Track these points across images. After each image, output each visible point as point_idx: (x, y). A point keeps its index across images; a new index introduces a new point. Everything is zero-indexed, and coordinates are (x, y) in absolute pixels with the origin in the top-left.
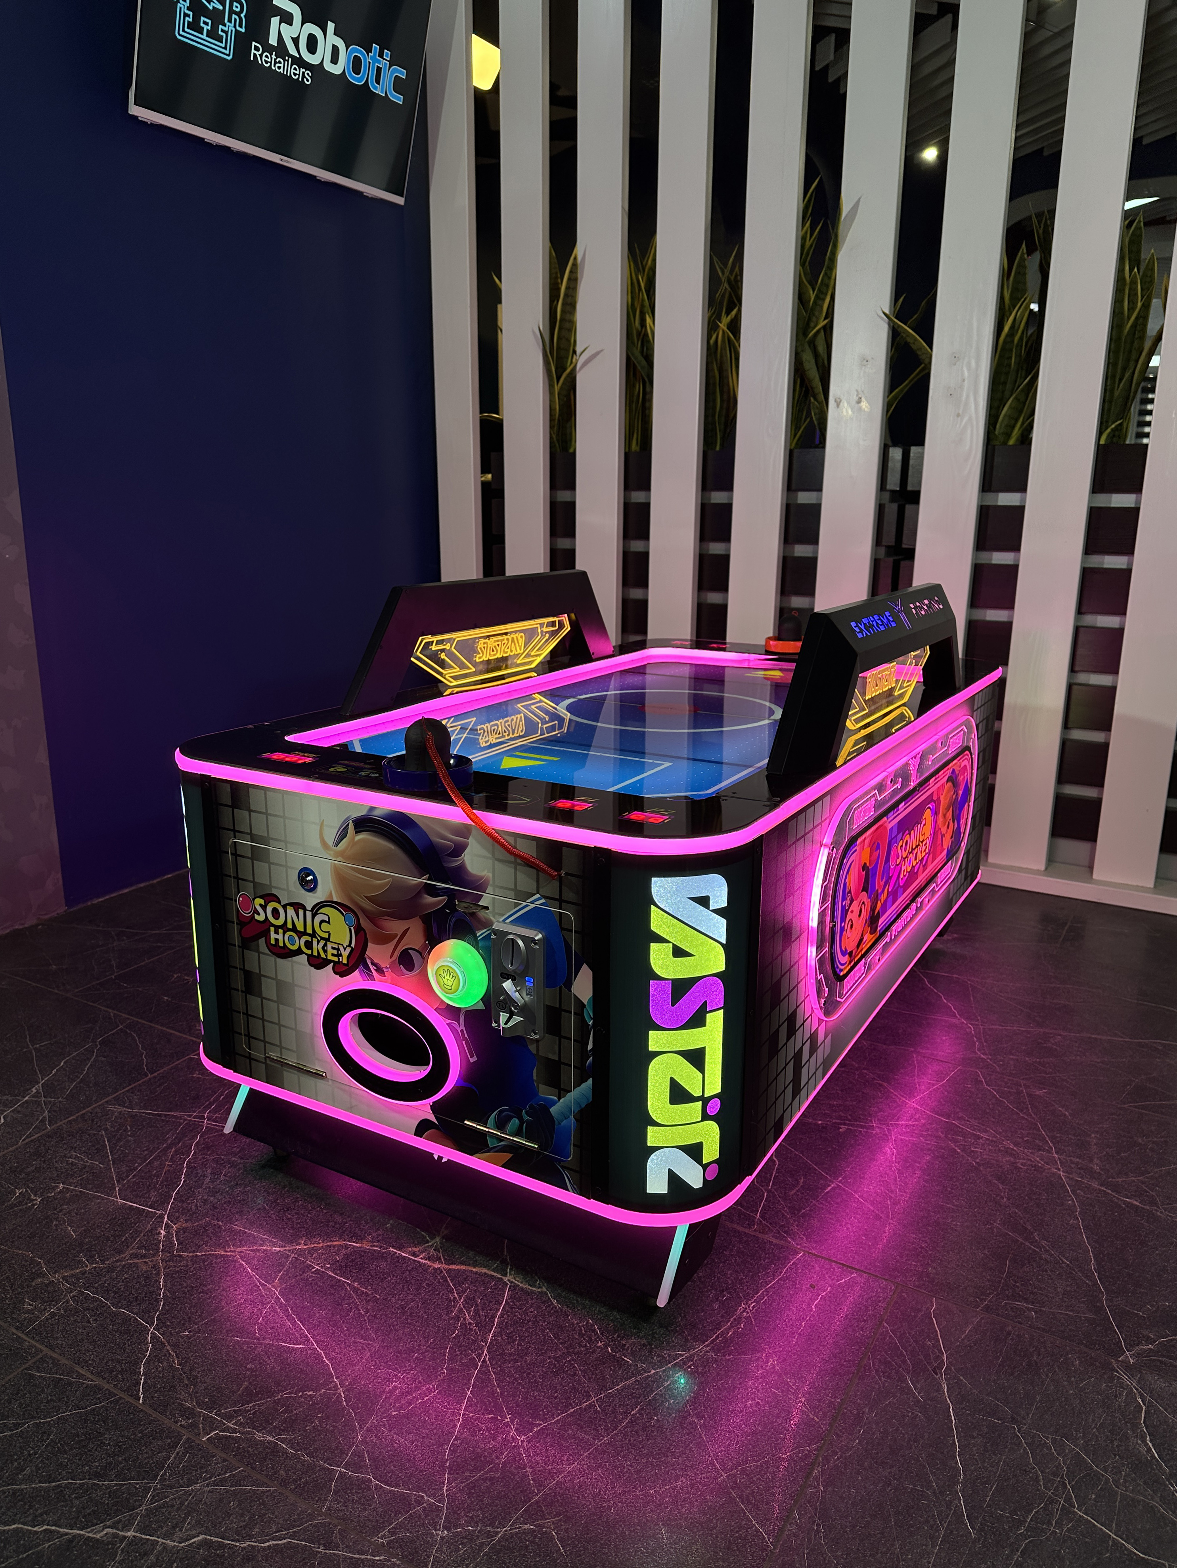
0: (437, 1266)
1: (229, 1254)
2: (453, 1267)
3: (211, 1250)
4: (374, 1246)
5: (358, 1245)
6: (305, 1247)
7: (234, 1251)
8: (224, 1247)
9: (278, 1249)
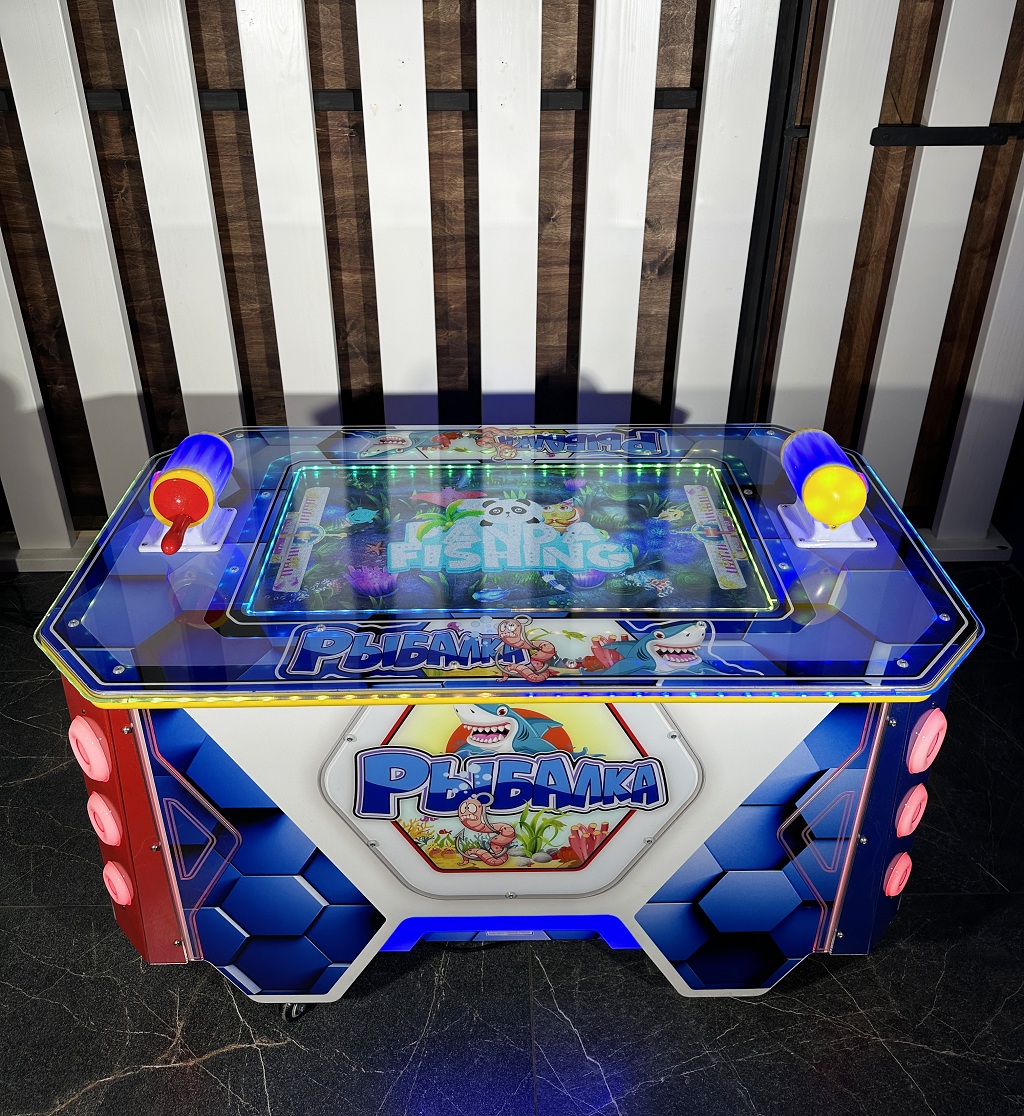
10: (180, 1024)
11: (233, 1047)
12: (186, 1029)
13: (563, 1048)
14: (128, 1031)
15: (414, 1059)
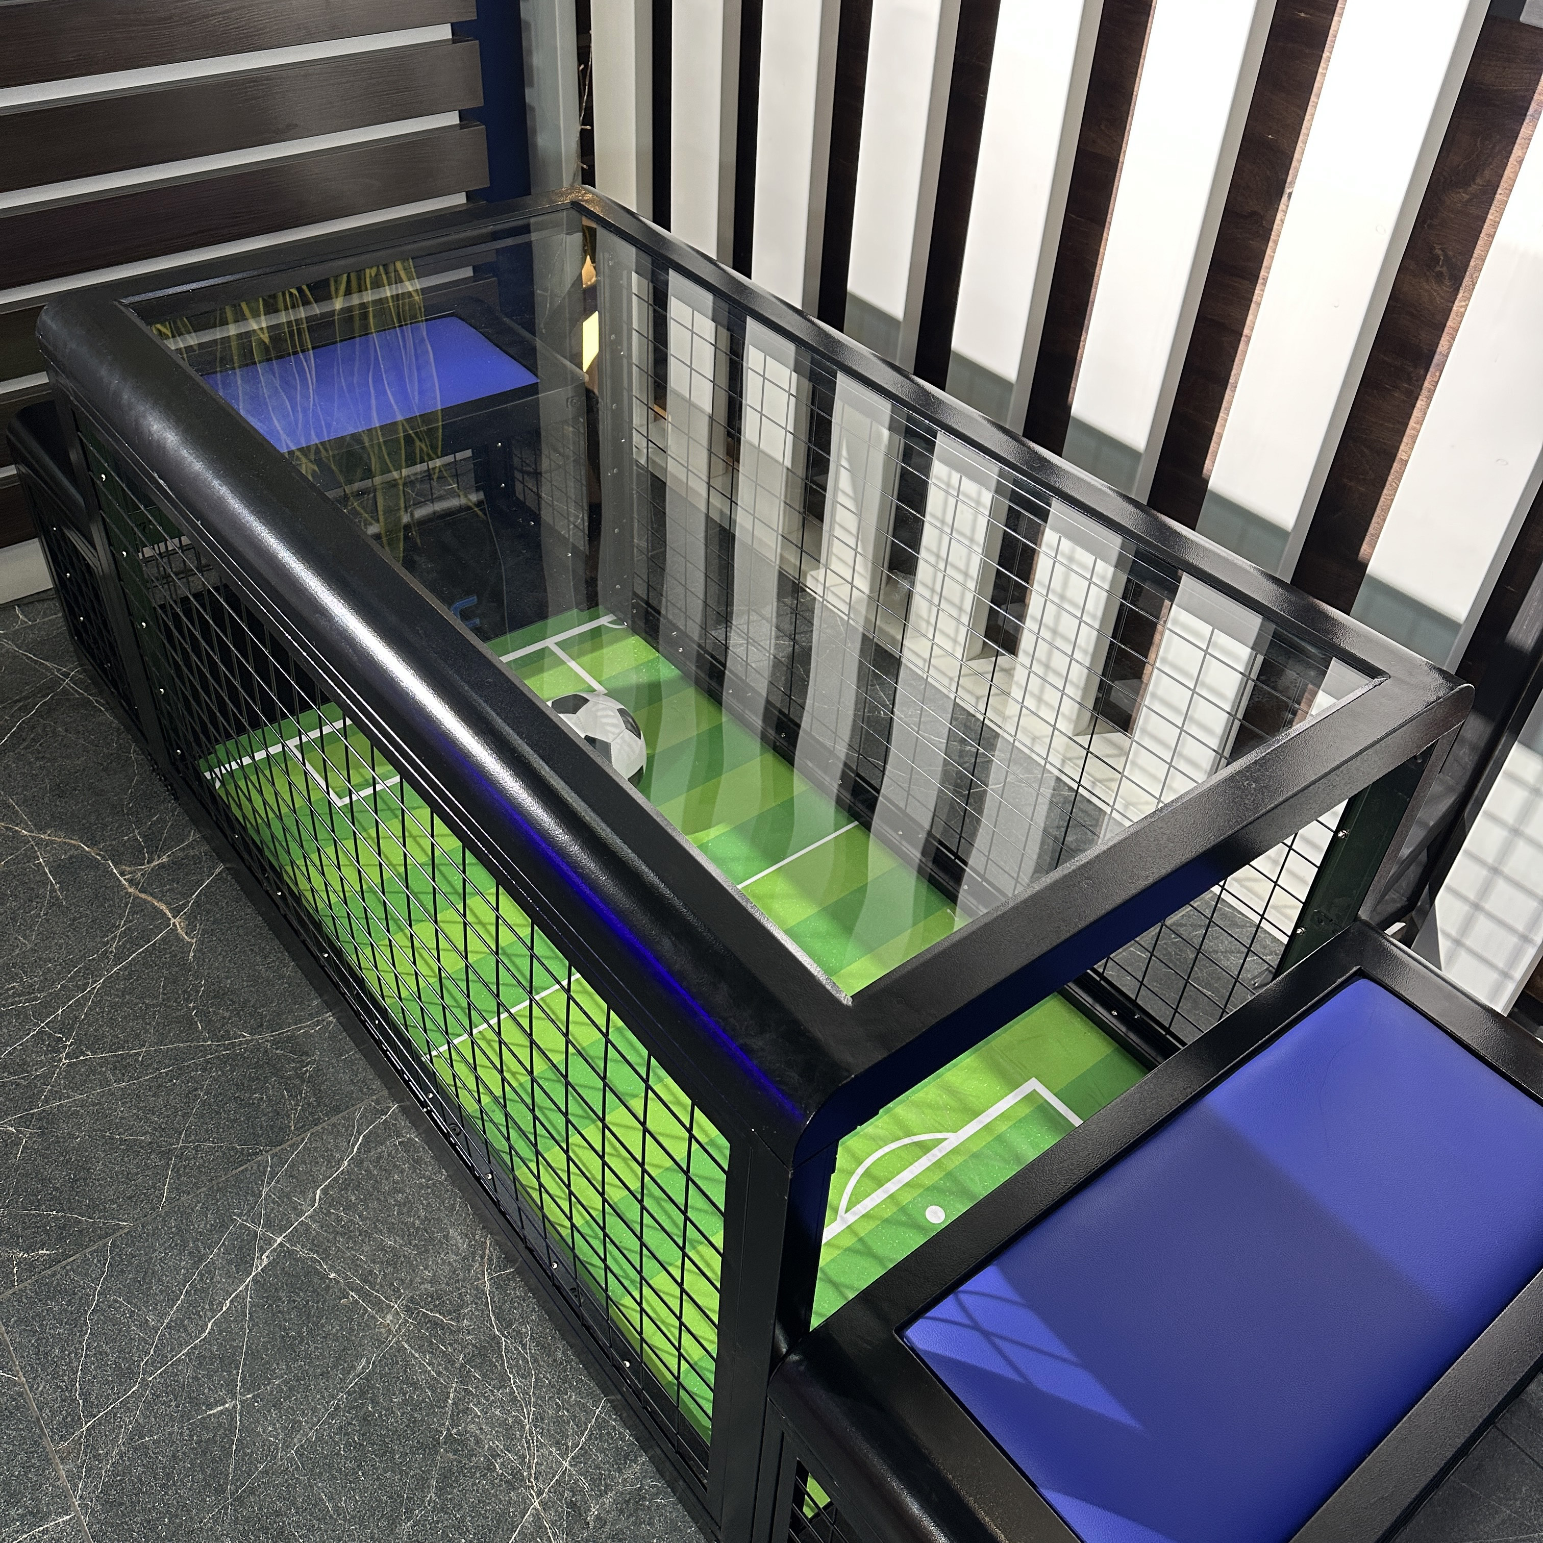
10: (165, 859)
11: (163, 907)
12: (162, 866)
13: (317, 1163)
14: (136, 832)
15: (229, 1044)
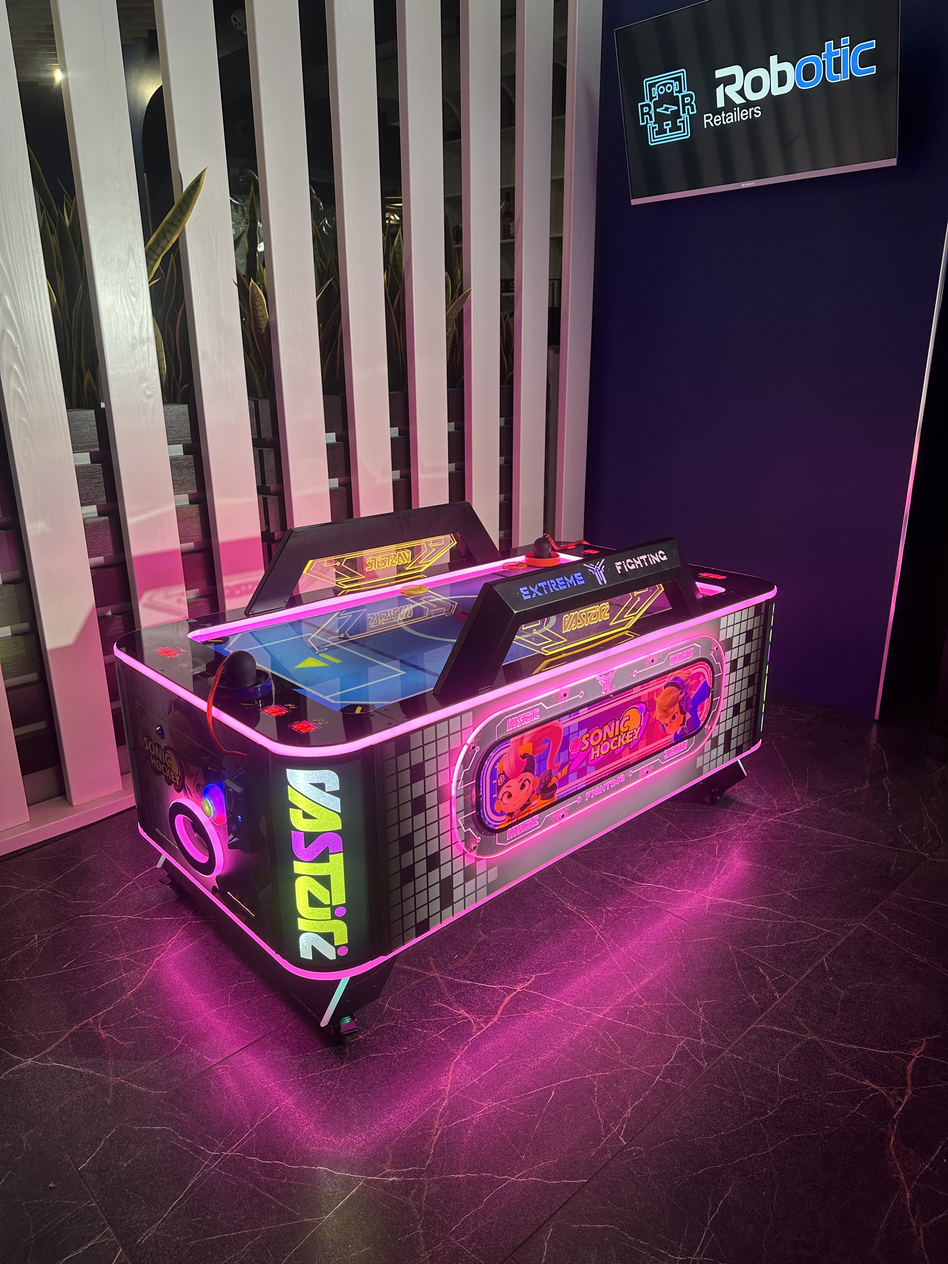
0: (496, 1019)
1: (439, 1133)
2: (499, 1012)
3: (431, 1145)
4: (463, 1049)
5: (458, 1057)
6: (449, 1086)
7: (438, 1130)
8: (430, 1136)
9: (446, 1102)
